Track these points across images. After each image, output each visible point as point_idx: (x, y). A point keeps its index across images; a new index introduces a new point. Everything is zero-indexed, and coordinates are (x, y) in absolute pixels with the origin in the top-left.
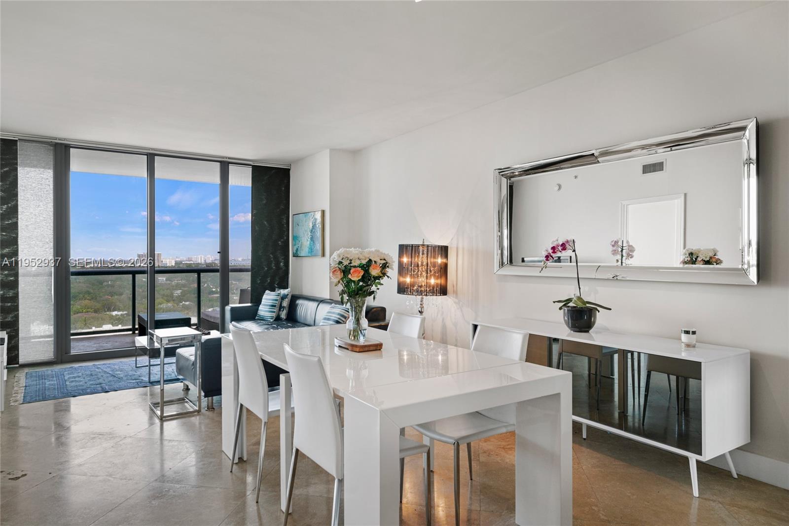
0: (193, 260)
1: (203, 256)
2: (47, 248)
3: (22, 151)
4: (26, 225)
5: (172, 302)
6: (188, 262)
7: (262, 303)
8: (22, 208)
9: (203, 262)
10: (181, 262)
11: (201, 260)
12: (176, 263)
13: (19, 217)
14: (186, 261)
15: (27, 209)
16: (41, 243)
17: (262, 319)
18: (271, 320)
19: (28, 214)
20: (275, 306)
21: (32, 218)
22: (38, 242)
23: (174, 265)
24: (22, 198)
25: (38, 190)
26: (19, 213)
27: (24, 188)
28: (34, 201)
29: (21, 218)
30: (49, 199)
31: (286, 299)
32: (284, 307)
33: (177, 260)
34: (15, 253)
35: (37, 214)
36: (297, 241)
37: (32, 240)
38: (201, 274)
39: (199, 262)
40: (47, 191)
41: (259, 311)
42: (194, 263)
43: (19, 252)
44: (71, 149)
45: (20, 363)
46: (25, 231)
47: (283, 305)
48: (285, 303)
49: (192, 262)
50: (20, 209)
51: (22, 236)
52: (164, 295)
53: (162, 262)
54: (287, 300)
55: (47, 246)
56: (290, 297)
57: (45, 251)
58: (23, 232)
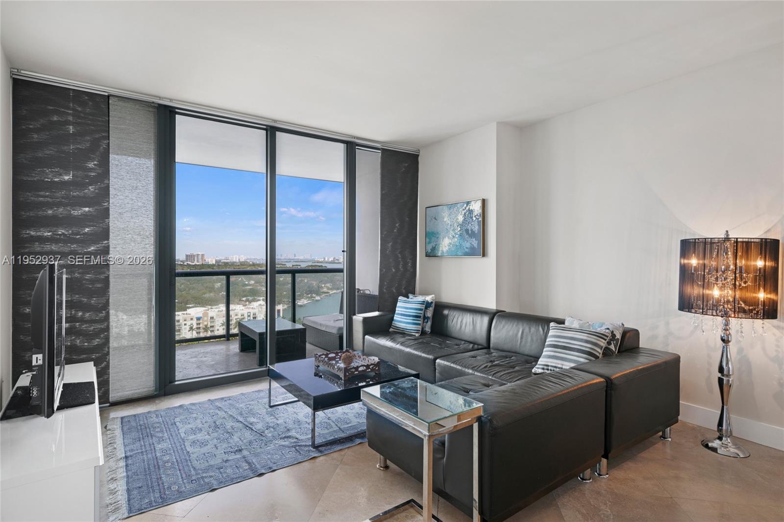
0: (230, 259)
1: (237, 256)
2: (146, 245)
3: (116, 111)
4: (120, 213)
5: (213, 292)
6: (226, 261)
7: (396, 312)
8: (115, 189)
9: (237, 261)
10: (220, 261)
11: (236, 259)
12: (216, 261)
13: (111, 202)
14: (224, 260)
15: (121, 190)
16: (139, 237)
17: (402, 333)
18: (417, 335)
19: (121, 197)
20: (419, 317)
21: (128, 203)
22: (135, 237)
23: (214, 263)
24: (115, 175)
25: (136, 166)
26: (111, 196)
27: (117, 163)
28: (130, 181)
29: (112, 203)
30: (150, 179)
31: (429, 307)
32: (428, 318)
33: (217, 259)
34: (106, 251)
35: (134, 198)
36: (433, 239)
37: (128, 233)
38: (296, 274)
39: (235, 261)
40: (147, 167)
41: (393, 322)
42: (230, 262)
43: (111, 249)
44: (177, 116)
45: (111, 400)
46: (118, 221)
47: (426, 316)
48: (429, 313)
49: (229, 261)
50: (112, 191)
51: (114, 228)
52: (207, 287)
53: (205, 260)
54: (431, 308)
55: (147, 241)
56: (433, 305)
57: (144, 248)
58: (116, 222)
